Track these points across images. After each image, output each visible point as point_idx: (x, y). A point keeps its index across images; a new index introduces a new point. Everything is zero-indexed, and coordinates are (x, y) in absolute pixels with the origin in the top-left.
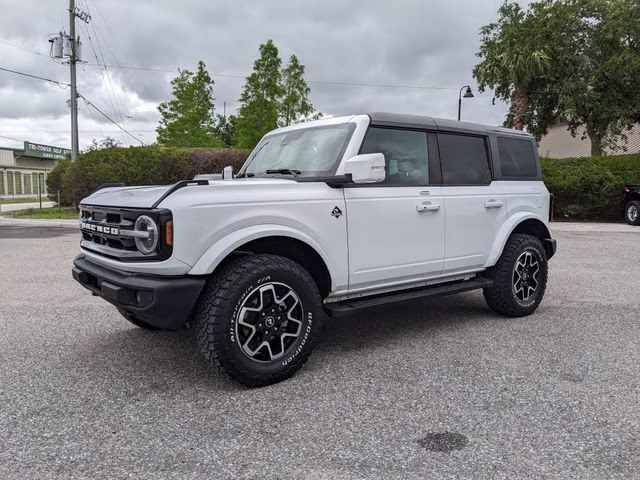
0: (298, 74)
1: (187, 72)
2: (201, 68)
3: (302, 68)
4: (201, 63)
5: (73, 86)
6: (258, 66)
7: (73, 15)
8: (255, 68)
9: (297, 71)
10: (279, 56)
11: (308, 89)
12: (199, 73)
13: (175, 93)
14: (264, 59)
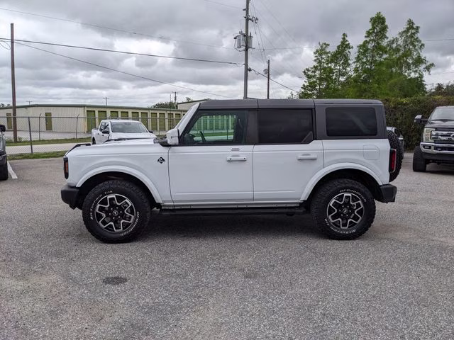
0: (414, 34)
1: (325, 44)
2: (344, 39)
3: (418, 28)
4: (344, 35)
5: (246, 65)
6: (369, 34)
7: (247, 19)
8: (366, 37)
9: (413, 31)
10: (386, 24)
11: (423, 45)
12: (342, 42)
13: (315, 60)
14: (374, 28)
